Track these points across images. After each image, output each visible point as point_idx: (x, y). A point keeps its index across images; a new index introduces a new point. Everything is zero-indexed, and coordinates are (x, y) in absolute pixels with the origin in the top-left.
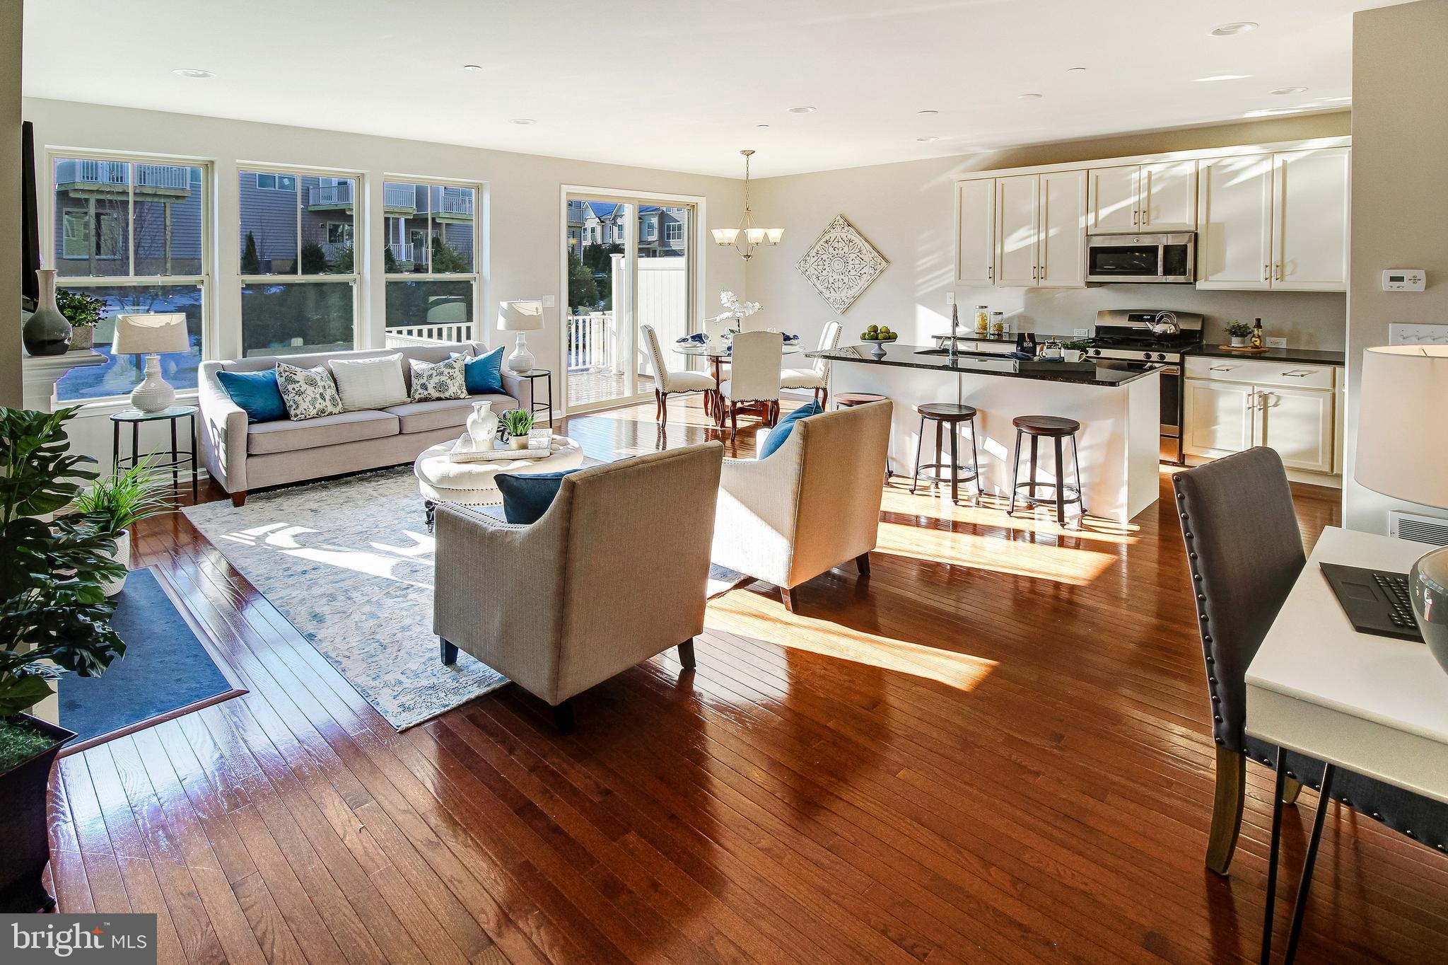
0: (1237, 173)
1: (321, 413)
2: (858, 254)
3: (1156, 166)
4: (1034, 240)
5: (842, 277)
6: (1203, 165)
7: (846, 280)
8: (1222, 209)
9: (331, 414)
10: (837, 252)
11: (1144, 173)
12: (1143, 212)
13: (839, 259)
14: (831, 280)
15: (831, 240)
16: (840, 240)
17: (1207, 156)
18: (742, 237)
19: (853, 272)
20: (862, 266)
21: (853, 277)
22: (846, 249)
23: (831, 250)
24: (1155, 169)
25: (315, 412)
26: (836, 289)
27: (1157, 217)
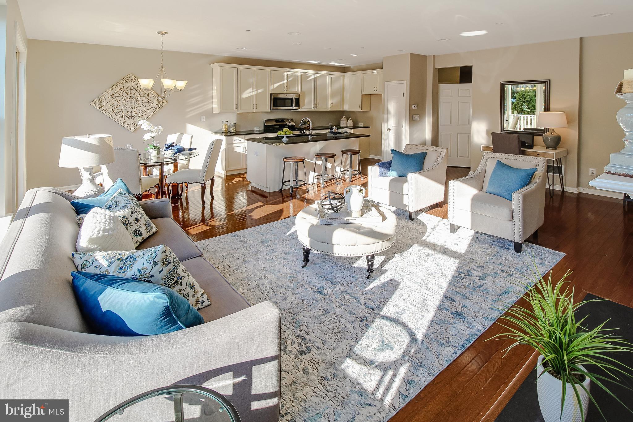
0: (309, 77)
2: (147, 97)
3: (290, 72)
4: (252, 94)
5: (135, 110)
6: (300, 74)
7: (138, 112)
8: (305, 88)
10: (129, 95)
11: (286, 73)
12: (286, 86)
13: (132, 99)
14: (125, 112)
15: (125, 88)
16: (132, 88)
17: (302, 71)
18: (158, 83)
19: (143, 107)
20: (150, 104)
21: (143, 110)
22: (137, 94)
23: (125, 94)
24: (289, 73)
26: (130, 118)
27: (289, 89)
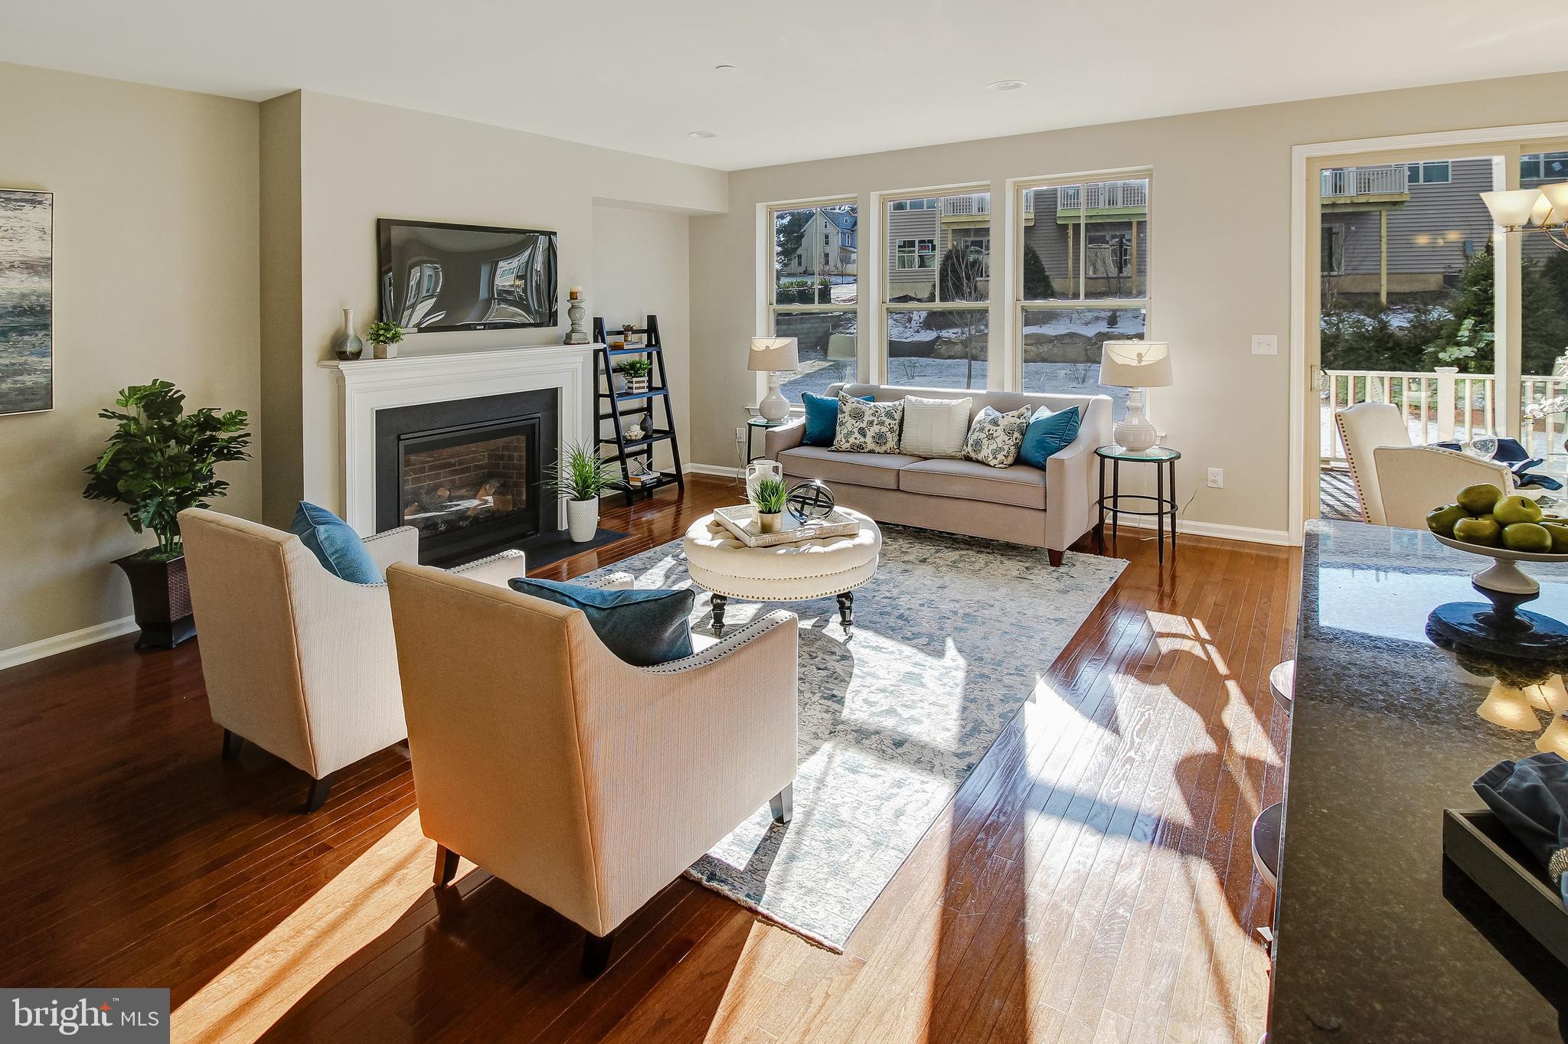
1: (858, 449)
9: (871, 452)
25: (848, 445)
